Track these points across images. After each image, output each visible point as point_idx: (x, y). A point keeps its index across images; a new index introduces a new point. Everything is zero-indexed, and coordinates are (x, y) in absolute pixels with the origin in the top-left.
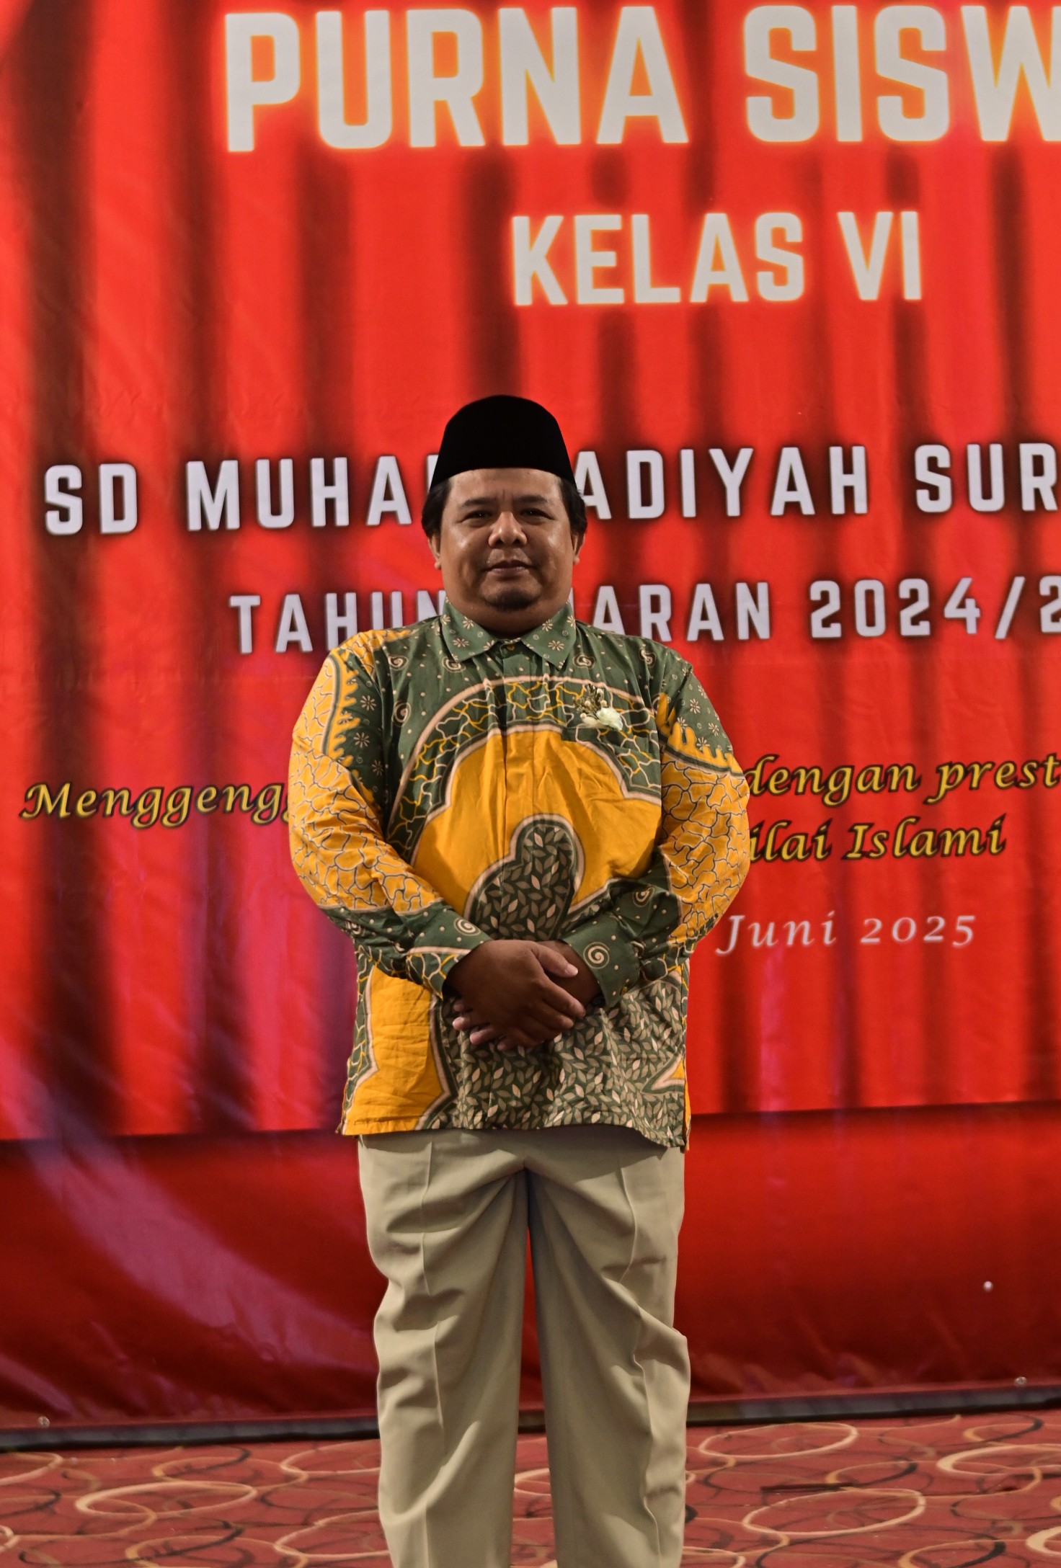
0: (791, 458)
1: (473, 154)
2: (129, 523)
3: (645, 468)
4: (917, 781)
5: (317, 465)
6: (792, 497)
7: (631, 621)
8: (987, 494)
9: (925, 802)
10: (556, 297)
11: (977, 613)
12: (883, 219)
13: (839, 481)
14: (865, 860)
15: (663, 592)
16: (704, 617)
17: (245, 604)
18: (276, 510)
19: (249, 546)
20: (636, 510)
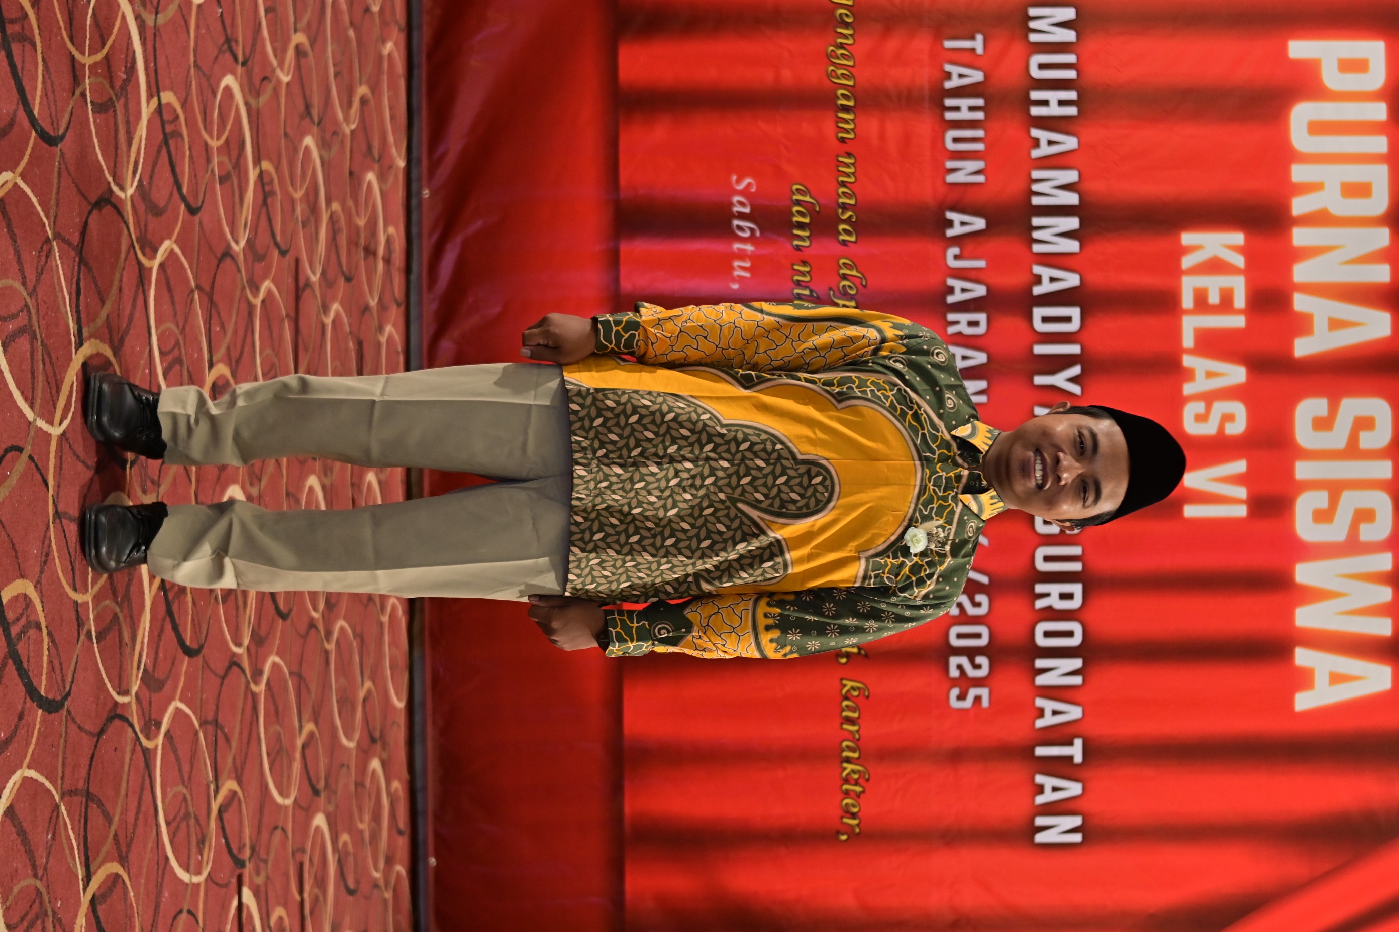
1: (1287, 208)
3: (1068, 319)
5: (1072, 95)
7: (963, 307)
8: (1047, 559)
10: (1187, 262)
12: (1241, 492)
15: (982, 330)
16: (965, 358)
17: (978, 43)
18: (1042, 67)
19: (1017, 49)
20: (1039, 312)
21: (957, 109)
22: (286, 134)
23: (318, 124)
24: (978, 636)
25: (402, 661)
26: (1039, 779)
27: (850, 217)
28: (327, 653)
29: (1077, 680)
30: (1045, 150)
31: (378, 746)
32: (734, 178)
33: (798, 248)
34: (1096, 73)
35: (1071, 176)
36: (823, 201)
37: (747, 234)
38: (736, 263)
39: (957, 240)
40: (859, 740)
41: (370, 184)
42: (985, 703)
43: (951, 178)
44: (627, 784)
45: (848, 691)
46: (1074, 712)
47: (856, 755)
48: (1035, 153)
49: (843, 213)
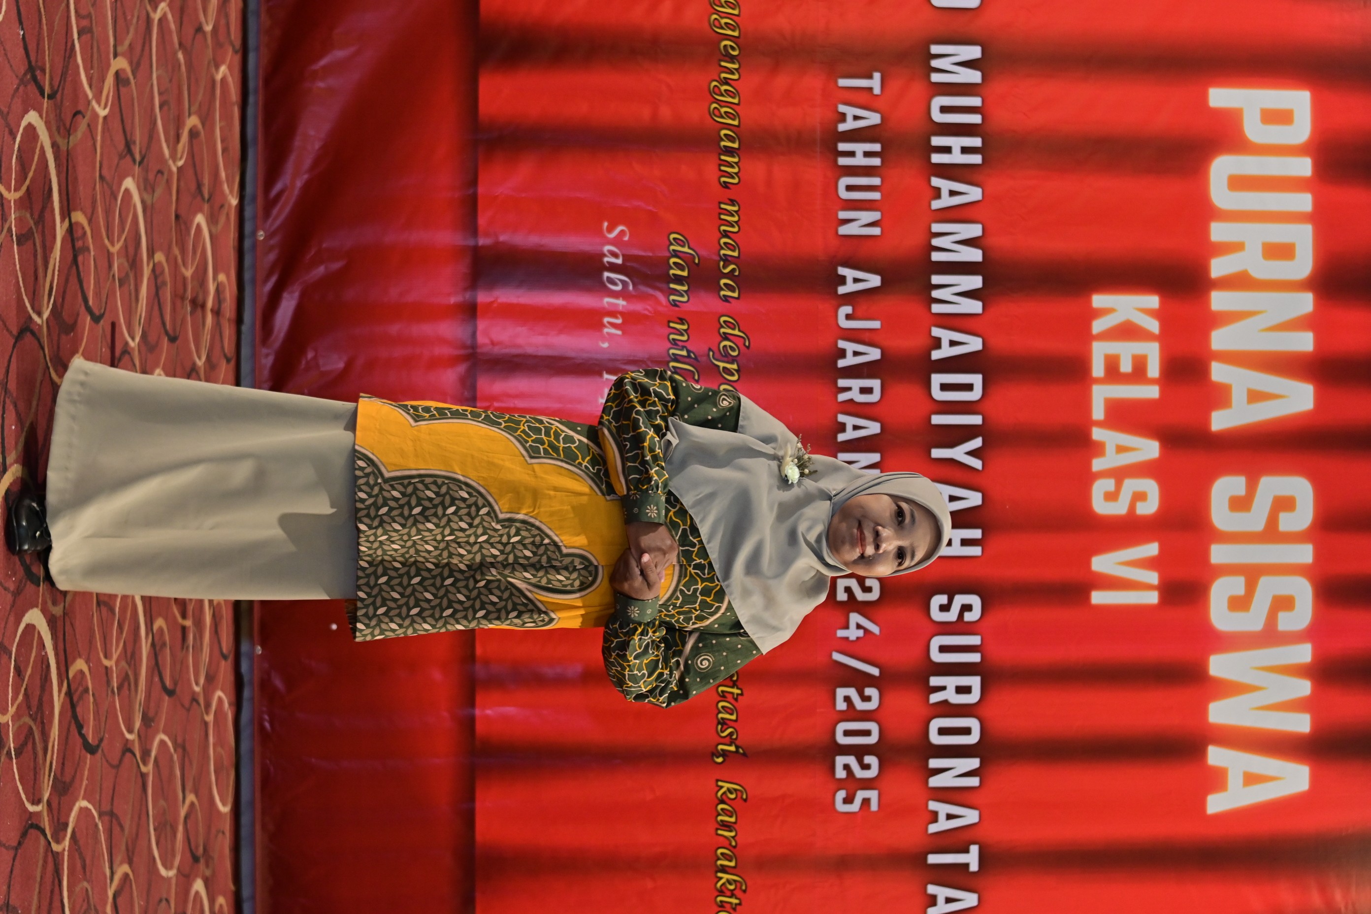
0: (974, 499)
1: (1206, 269)
3: (969, 387)
5: (977, 142)
7: (854, 372)
8: (943, 649)
10: (1098, 326)
11: (853, 637)
12: (1152, 577)
13: (956, 535)
15: (875, 397)
16: (856, 428)
17: (875, 83)
18: (944, 110)
19: (917, 89)
20: (937, 379)
21: (852, 154)
22: (101, 177)
23: (140, 163)
24: (867, 733)
25: (228, 760)
26: (932, 889)
27: (733, 270)
28: (144, 776)
29: (974, 782)
30: (946, 201)
31: (202, 865)
32: (606, 224)
33: (675, 304)
34: (1004, 118)
35: (974, 230)
36: (703, 253)
37: (619, 288)
38: (606, 320)
39: (849, 298)
40: (735, 847)
41: (199, 226)
42: (874, 806)
43: (843, 230)
44: (478, 896)
45: (724, 793)
46: (971, 816)
47: (732, 864)
48: (936, 205)
49: (725, 267)
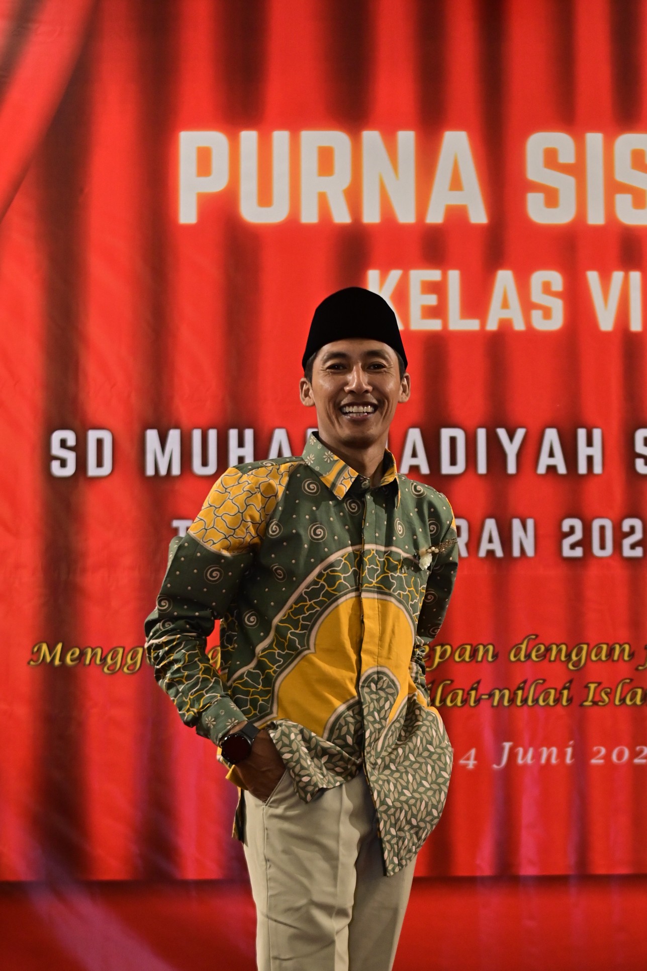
0: (551, 436)
1: (343, 228)
2: (106, 469)
3: (453, 440)
4: (631, 655)
5: (233, 434)
6: (551, 462)
9: (637, 669)
12: (618, 276)
13: (583, 451)
14: (596, 708)
15: (464, 524)
16: (490, 541)
17: (183, 525)
18: (205, 463)
19: (187, 487)
20: (446, 469)
34: (212, 410)
